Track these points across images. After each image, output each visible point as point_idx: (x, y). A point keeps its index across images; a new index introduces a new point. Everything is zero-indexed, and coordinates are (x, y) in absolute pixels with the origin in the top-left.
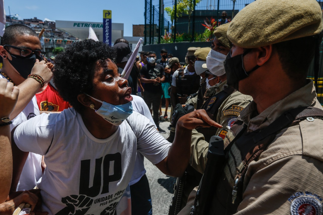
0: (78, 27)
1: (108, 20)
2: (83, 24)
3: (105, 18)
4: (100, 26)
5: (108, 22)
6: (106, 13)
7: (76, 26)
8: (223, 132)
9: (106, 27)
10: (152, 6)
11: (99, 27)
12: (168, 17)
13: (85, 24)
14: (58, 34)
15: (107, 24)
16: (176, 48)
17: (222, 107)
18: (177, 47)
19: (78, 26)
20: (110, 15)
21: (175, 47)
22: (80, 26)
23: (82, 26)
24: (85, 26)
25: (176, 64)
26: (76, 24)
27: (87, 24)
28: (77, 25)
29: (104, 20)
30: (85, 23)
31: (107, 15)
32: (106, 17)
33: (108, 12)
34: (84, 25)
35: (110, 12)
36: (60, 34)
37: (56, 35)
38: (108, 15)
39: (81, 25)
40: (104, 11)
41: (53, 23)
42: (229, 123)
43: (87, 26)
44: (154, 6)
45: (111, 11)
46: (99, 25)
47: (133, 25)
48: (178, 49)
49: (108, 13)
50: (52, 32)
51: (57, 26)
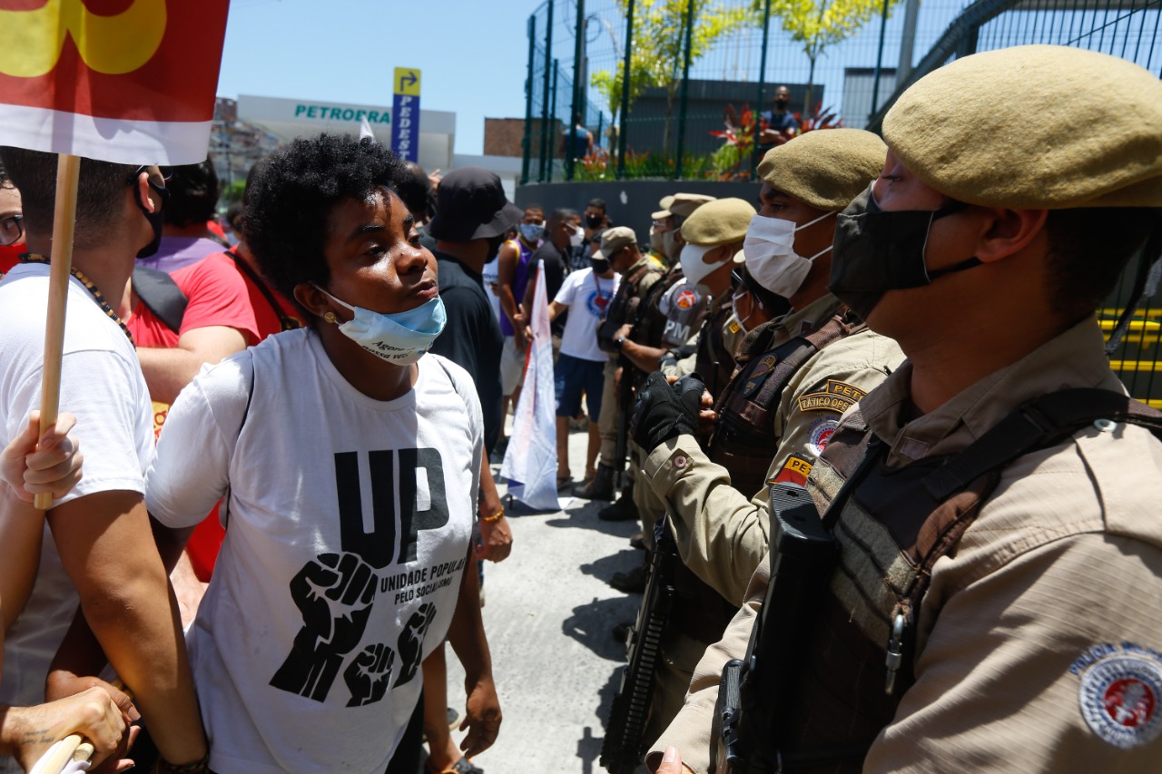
0: (310, 119)
1: (409, 100)
2: (324, 109)
3: (399, 92)
4: (379, 118)
5: (408, 105)
6: (403, 79)
7: (303, 115)
8: (795, 462)
9: (403, 121)
10: (552, 61)
11: (375, 120)
12: (599, 100)
13: (334, 110)
14: (243, 137)
15: (405, 112)
16: (624, 198)
17: (793, 385)
18: (627, 194)
19: (309, 115)
20: (415, 85)
21: (620, 193)
22: (314, 117)
23: (323, 116)
24: (332, 116)
25: (626, 248)
26: (304, 108)
27: (339, 111)
28: (305, 113)
29: (397, 98)
30: (332, 107)
31: (406, 82)
32: (402, 89)
33: (411, 73)
34: (328, 113)
35: (416, 75)
36: (250, 139)
37: (238, 141)
38: (411, 84)
39: (319, 112)
40: (397, 70)
41: (230, 103)
42: (813, 435)
43: (338, 117)
44: (556, 61)
45: (419, 71)
46: (377, 114)
47: (487, 120)
48: (629, 200)
49: (409, 76)
50: (224, 130)
51: (241, 113)
